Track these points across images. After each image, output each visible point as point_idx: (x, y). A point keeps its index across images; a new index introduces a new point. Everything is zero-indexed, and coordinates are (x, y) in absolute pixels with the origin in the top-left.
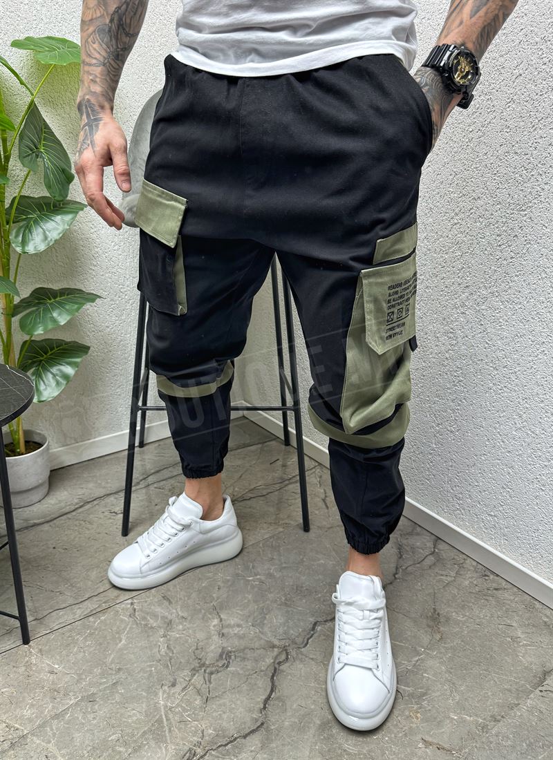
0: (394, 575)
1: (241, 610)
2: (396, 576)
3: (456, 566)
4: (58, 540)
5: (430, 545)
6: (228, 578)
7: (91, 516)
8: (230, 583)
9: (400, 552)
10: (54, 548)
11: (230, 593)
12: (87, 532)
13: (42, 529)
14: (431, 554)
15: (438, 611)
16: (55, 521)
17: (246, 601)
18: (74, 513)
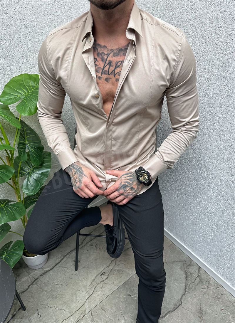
0: (185, 290)
1: (132, 314)
2: (186, 290)
3: (207, 283)
4: (58, 280)
5: (197, 271)
6: (125, 297)
7: (68, 264)
8: (126, 299)
9: (186, 276)
10: (57, 285)
11: (127, 304)
12: (68, 274)
13: (51, 274)
14: (198, 277)
15: (202, 308)
16: (54, 269)
17: (133, 309)
18: (60, 263)
